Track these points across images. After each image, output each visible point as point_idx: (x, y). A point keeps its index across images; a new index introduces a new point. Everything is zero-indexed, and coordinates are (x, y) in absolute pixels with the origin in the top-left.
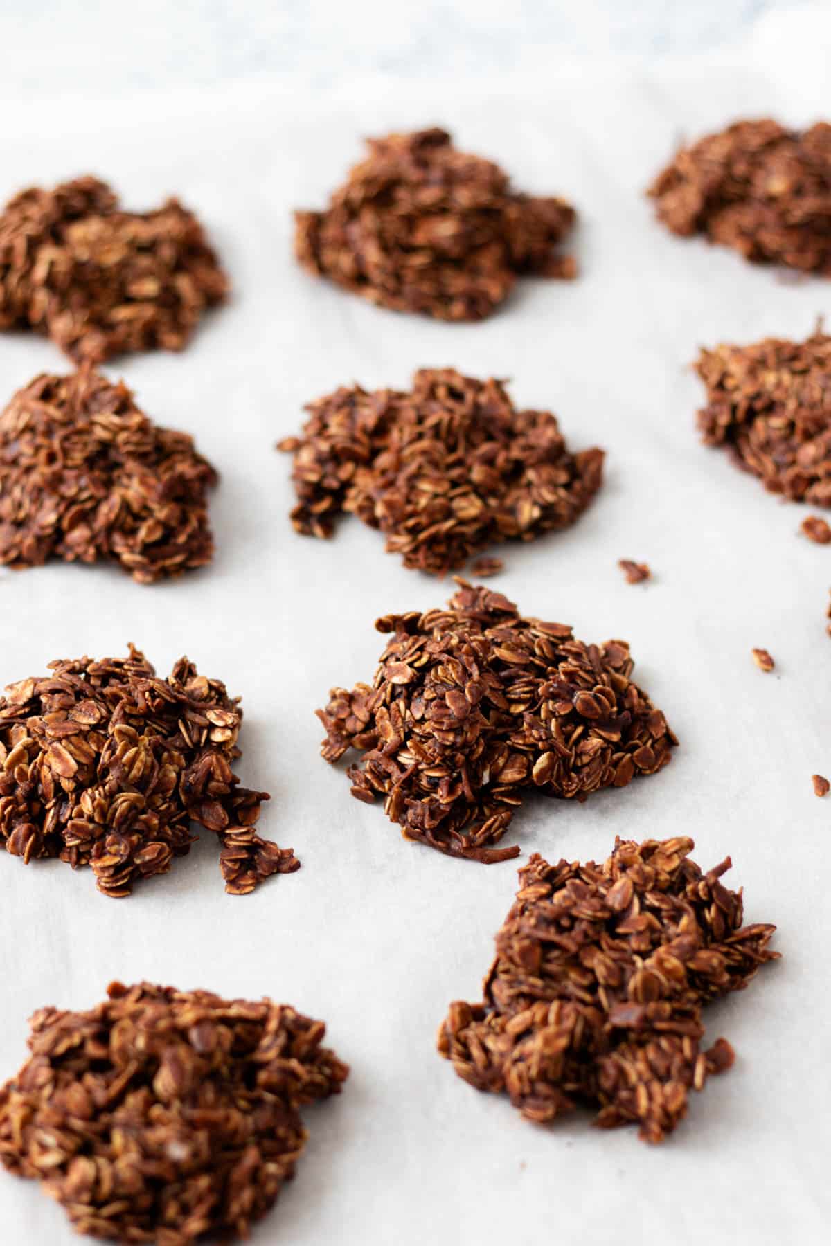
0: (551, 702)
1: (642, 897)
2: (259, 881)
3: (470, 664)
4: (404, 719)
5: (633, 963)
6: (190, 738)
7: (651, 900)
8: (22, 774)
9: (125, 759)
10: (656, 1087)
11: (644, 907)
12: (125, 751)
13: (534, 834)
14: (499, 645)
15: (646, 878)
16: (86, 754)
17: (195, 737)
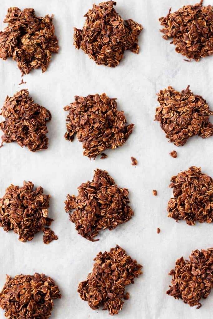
0: (109, 215)
1: (118, 268)
2: (50, 242)
3: (94, 209)
4: (80, 216)
5: (114, 282)
6: (39, 216)
7: (119, 269)
8: (7, 219)
9: (26, 224)
10: (113, 310)
11: (118, 270)
12: (26, 222)
13: (102, 234)
14: (100, 200)
15: (119, 265)
16: (18, 221)
17: (40, 216)
